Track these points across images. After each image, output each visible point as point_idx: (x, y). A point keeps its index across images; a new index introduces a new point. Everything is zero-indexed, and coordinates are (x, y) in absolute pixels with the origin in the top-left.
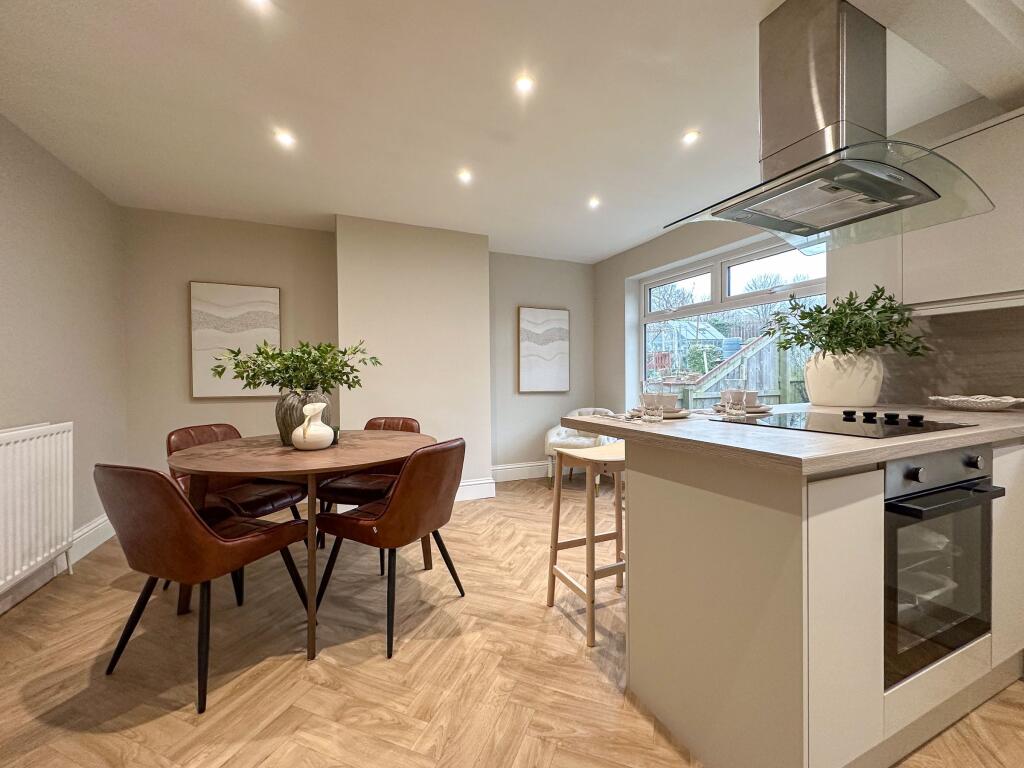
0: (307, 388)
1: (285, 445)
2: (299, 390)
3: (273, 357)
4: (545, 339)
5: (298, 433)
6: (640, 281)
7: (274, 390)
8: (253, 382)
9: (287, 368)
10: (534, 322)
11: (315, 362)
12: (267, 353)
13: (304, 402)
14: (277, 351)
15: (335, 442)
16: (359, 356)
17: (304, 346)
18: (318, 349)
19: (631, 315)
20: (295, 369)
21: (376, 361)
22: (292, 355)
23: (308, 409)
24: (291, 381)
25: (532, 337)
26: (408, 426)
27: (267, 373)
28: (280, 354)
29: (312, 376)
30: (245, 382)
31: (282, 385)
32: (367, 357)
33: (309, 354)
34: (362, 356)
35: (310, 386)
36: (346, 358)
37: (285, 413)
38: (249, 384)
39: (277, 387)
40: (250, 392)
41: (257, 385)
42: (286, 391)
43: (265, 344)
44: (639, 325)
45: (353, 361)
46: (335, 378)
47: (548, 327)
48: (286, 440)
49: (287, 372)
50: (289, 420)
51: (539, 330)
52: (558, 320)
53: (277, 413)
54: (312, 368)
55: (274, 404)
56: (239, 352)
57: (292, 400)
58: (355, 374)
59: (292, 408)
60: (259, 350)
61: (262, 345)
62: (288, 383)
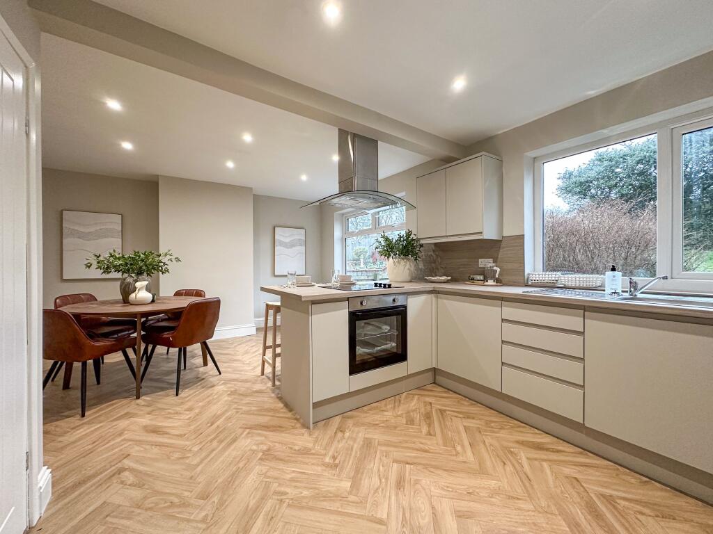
0: (138, 274)
1: (125, 303)
2: (133, 275)
3: (119, 259)
4: (291, 245)
5: (133, 296)
6: (343, 214)
7: (119, 275)
8: (107, 270)
9: (127, 264)
10: (282, 235)
11: (142, 260)
12: (116, 257)
13: (136, 281)
14: (121, 255)
15: (153, 301)
16: (168, 257)
17: (136, 253)
18: (145, 254)
19: (338, 233)
20: (131, 264)
21: (178, 260)
22: (130, 257)
23: (138, 285)
24: (128, 270)
25: (282, 244)
26: (199, 293)
27: (115, 267)
28: (123, 257)
29: (141, 267)
30: (102, 271)
31: (123, 273)
32: (173, 258)
33: (140, 256)
34: (171, 257)
35: (140, 273)
36: (160, 258)
37: (125, 287)
38: (104, 272)
39: (120, 273)
40: (105, 276)
41: (109, 272)
42: (126, 275)
43: (114, 251)
44: (342, 238)
45: (165, 260)
46: (154, 269)
47: (292, 239)
48: (126, 301)
49: (127, 266)
50: (127, 290)
51: (287, 240)
52: (299, 235)
53: (121, 286)
54: (141, 264)
55: (119, 283)
56: (100, 256)
57: (130, 280)
58: (166, 266)
59: (129, 284)
60: (111, 254)
61: (112, 252)
62: (128, 271)
